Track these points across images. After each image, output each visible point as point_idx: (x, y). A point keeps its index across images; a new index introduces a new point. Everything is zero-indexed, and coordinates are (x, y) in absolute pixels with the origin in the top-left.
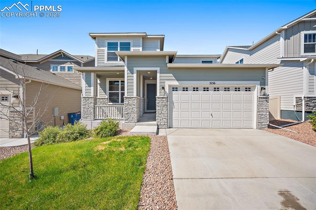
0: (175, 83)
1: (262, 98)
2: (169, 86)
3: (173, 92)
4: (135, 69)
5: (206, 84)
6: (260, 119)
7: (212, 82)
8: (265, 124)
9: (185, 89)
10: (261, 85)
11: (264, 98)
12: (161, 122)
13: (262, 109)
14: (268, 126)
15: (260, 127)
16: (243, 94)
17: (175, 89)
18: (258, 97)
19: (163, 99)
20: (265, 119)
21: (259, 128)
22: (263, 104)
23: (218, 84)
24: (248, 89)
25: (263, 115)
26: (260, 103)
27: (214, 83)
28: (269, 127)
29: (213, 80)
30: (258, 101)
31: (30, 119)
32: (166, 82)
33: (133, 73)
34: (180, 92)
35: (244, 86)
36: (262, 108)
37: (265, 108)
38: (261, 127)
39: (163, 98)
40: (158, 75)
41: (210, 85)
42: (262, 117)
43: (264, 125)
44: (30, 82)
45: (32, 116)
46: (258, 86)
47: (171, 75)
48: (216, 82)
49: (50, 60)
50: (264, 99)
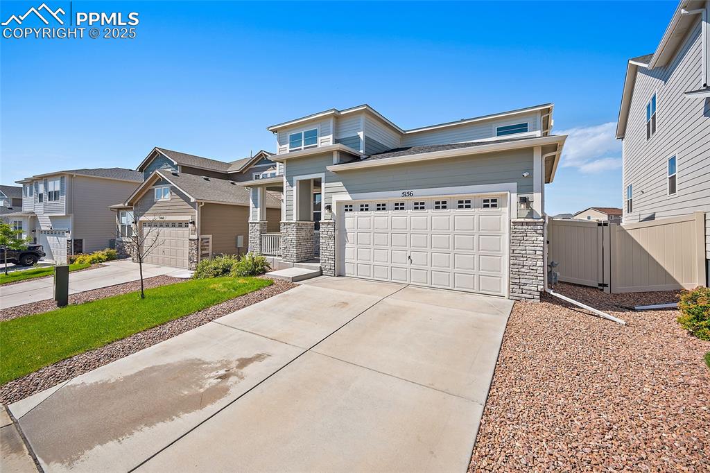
0: (347, 197)
1: (522, 224)
2: (338, 202)
3: (346, 213)
4: (296, 179)
5: (396, 196)
6: (516, 276)
7: (407, 191)
8: (532, 288)
9: (365, 208)
10: (519, 192)
11: (527, 224)
12: (325, 264)
13: (524, 252)
14: (540, 296)
15: (516, 294)
16: (477, 214)
17: (349, 208)
18: (512, 220)
19: (329, 226)
20: (531, 277)
21: (515, 298)
22: (525, 238)
23: (420, 194)
24: (490, 203)
25: (526, 267)
26: (515, 235)
27: (411, 194)
28: (544, 296)
29: (408, 187)
30: (512, 231)
31: (206, 250)
32: (333, 196)
33: (292, 186)
34: (356, 213)
35: (479, 196)
36: (524, 248)
37: (531, 248)
38: (521, 295)
39: (329, 224)
40: (323, 184)
41: (403, 198)
42: (523, 270)
43: (529, 292)
44: (203, 204)
45: (208, 246)
46: (512, 194)
47: (341, 184)
48: (415, 192)
49: (252, 166)
50: (529, 227)
